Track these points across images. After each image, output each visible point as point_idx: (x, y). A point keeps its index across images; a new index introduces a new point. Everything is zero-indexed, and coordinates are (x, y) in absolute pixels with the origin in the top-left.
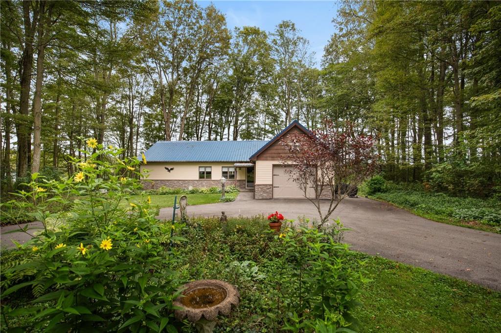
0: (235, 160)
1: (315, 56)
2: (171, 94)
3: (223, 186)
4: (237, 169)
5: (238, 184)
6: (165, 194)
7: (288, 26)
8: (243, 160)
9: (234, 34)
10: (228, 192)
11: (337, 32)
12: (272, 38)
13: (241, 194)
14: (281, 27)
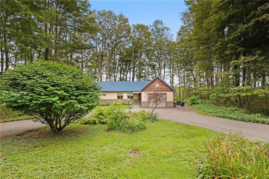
0: (133, 91)
1: (173, 36)
2: (102, 57)
3: (128, 102)
4: (134, 95)
5: (134, 101)
6: (103, 106)
7: (159, 22)
8: (137, 91)
9: (132, 28)
10: (130, 105)
11: (184, 25)
12: (151, 28)
13: (136, 105)
14: (155, 23)
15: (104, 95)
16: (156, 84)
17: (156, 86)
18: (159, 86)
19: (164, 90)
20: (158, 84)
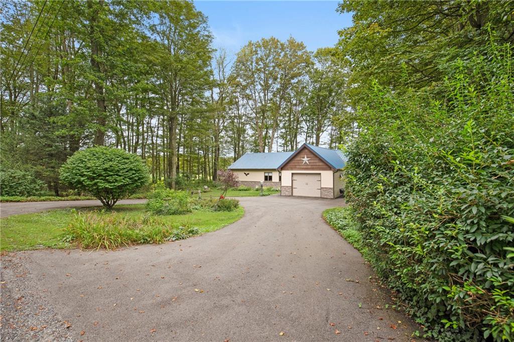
15: (246, 175)
16: (304, 158)
17: (303, 161)
18: (308, 160)
19: (317, 167)
20: (307, 158)
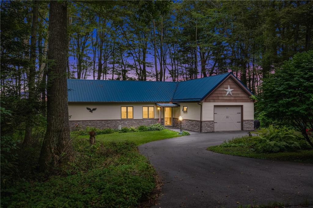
15: (91, 111)
16: (227, 88)
17: (227, 91)
18: (232, 91)
20: (231, 88)
